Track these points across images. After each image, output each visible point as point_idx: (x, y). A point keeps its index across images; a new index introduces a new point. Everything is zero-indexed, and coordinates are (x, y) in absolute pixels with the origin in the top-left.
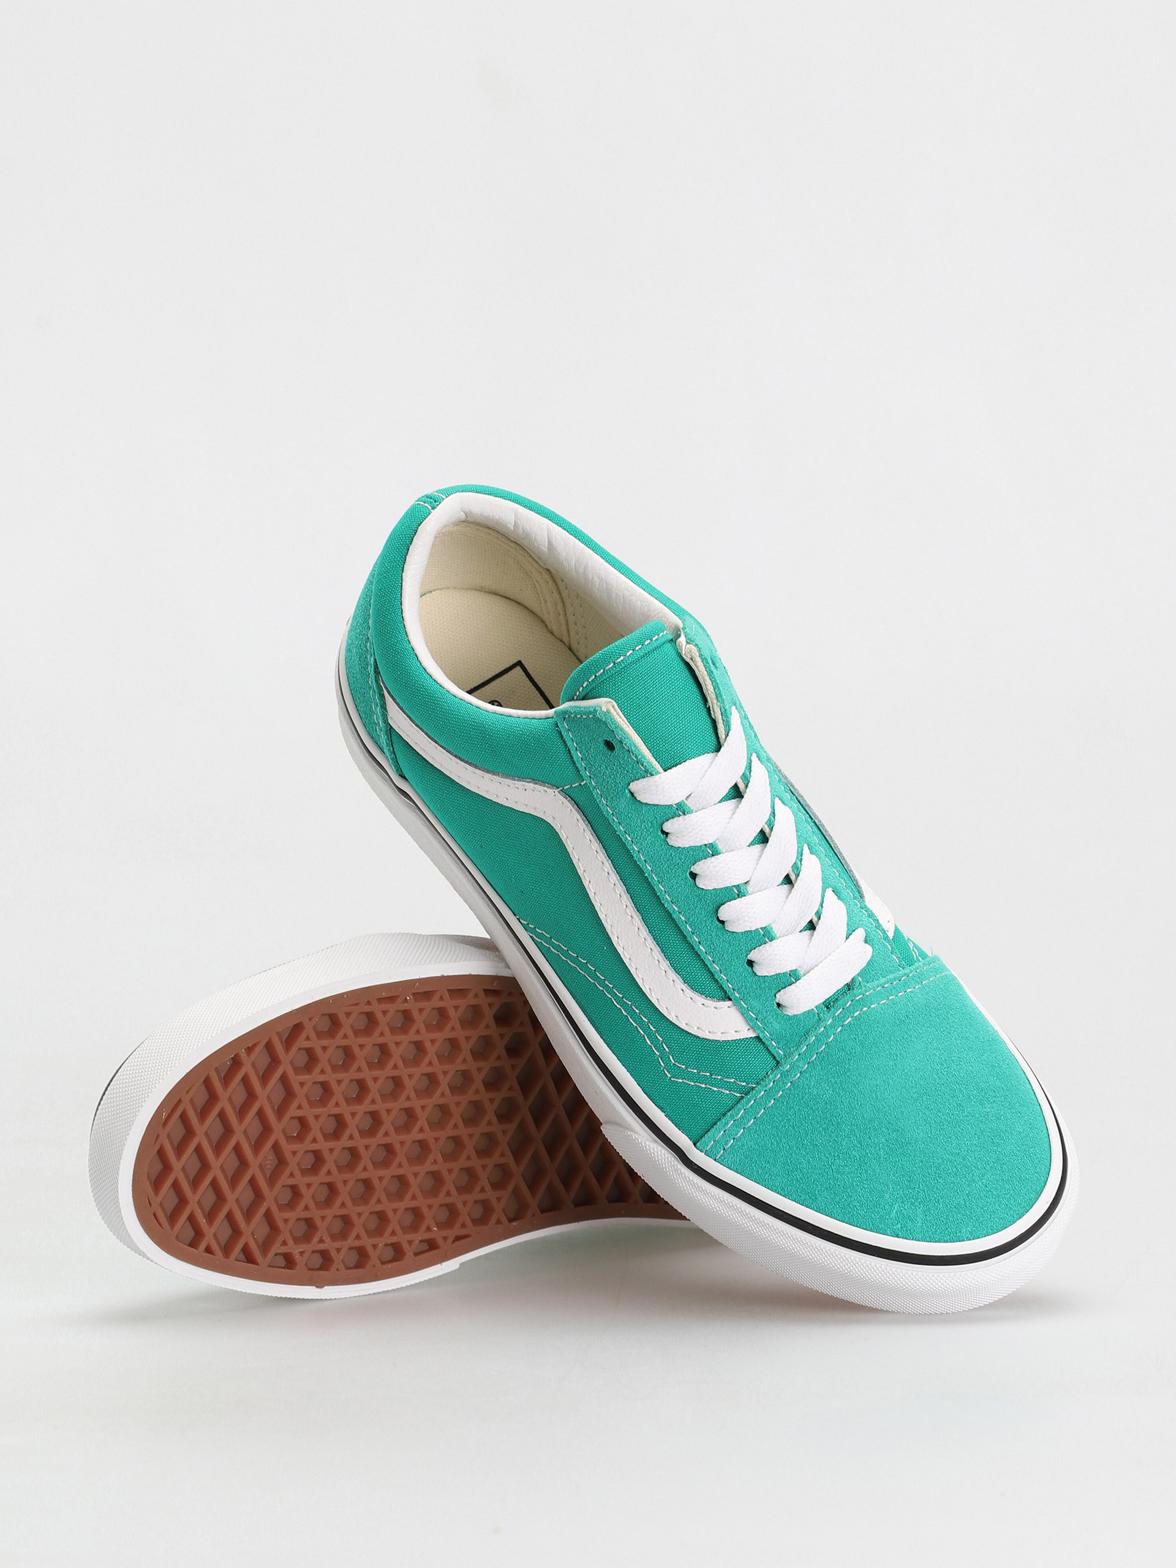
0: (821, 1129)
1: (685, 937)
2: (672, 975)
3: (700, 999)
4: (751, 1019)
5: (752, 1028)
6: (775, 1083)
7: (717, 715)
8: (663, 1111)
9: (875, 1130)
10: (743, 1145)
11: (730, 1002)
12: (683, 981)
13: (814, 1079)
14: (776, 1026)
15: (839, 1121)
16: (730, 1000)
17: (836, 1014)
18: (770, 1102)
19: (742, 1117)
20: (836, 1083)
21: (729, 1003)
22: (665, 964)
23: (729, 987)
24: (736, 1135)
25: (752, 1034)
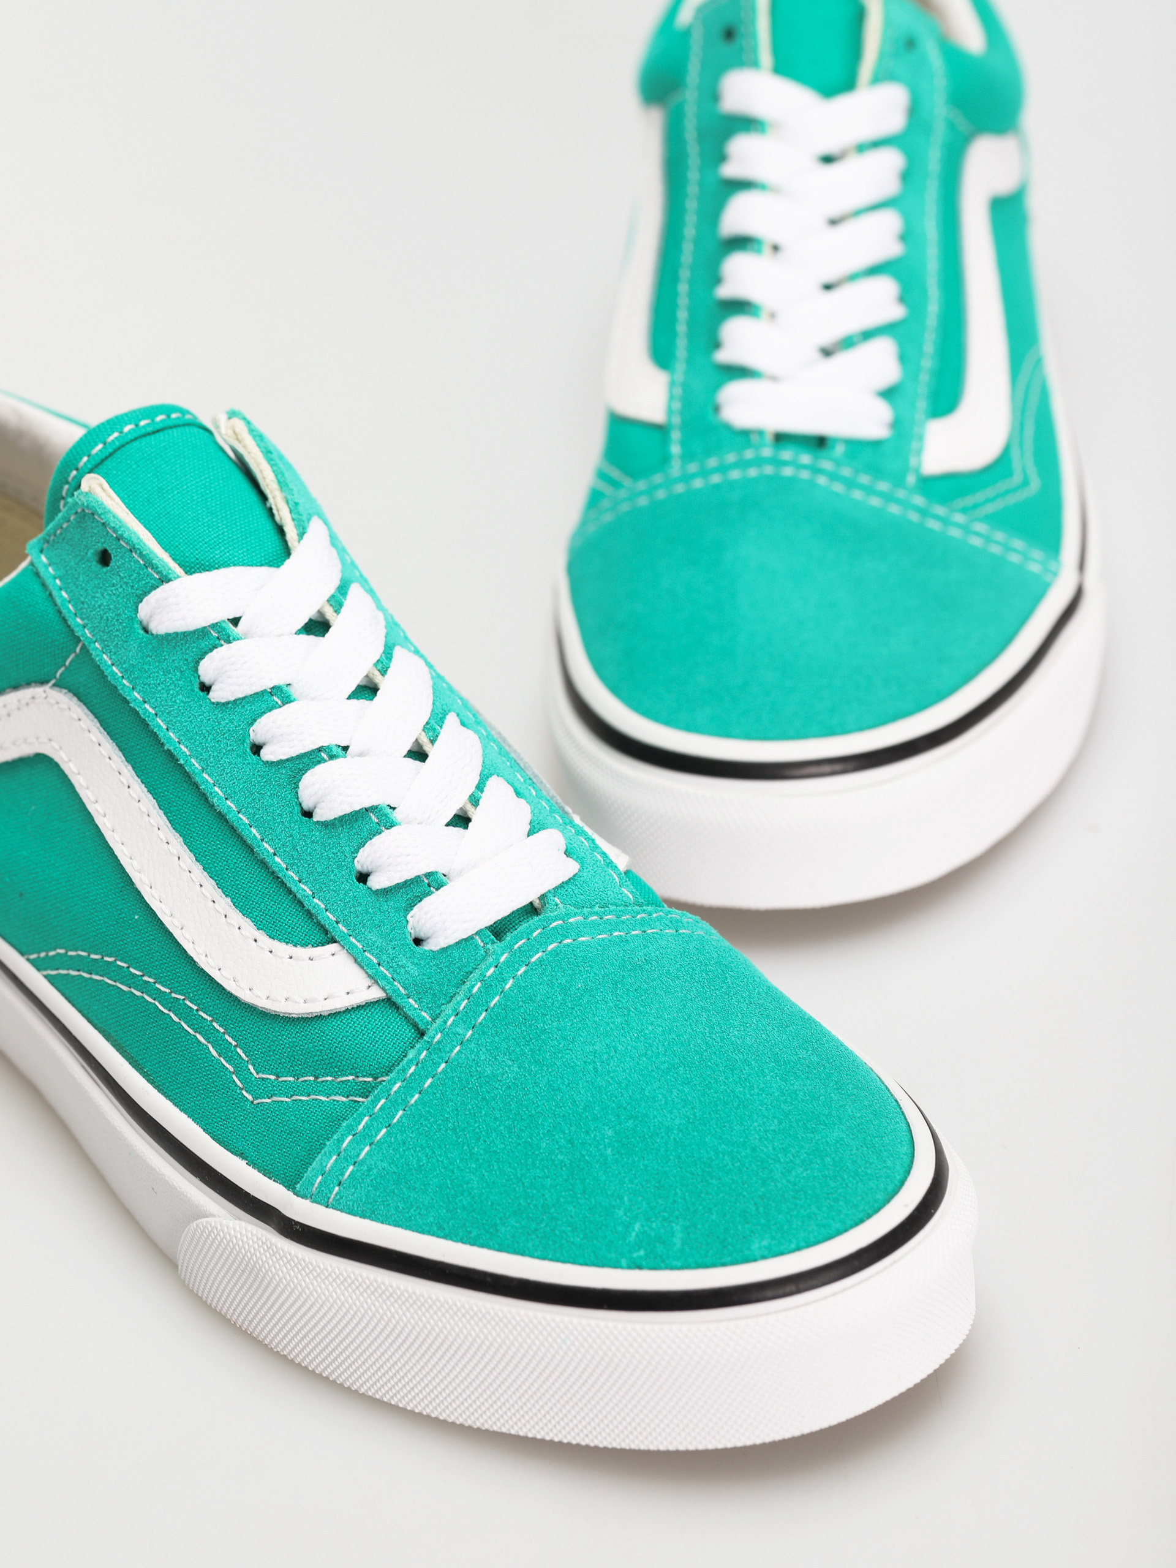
0: (502, 1128)
1: (250, 849)
2: (236, 917)
3: (283, 949)
4: (370, 964)
5: (374, 979)
6: (420, 1065)
7: (284, 515)
8: (243, 1158)
9: (595, 1119)
10: (369, 1170)
11: (335, 945)
12: (256, 928)
13: (484, 1050)
14: (414, 970)
15: (533, 1112)
16: (335, 942)
17: (516, 946)
18: (413, 1096)
19: (366, 1127)
20: (523, 1054)
21: (333, 947)
22: (224, 903)
23: (328, 918)
24: (358, 1155)
25: (376, 994)
